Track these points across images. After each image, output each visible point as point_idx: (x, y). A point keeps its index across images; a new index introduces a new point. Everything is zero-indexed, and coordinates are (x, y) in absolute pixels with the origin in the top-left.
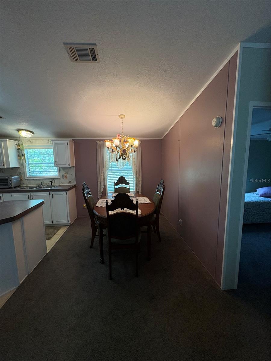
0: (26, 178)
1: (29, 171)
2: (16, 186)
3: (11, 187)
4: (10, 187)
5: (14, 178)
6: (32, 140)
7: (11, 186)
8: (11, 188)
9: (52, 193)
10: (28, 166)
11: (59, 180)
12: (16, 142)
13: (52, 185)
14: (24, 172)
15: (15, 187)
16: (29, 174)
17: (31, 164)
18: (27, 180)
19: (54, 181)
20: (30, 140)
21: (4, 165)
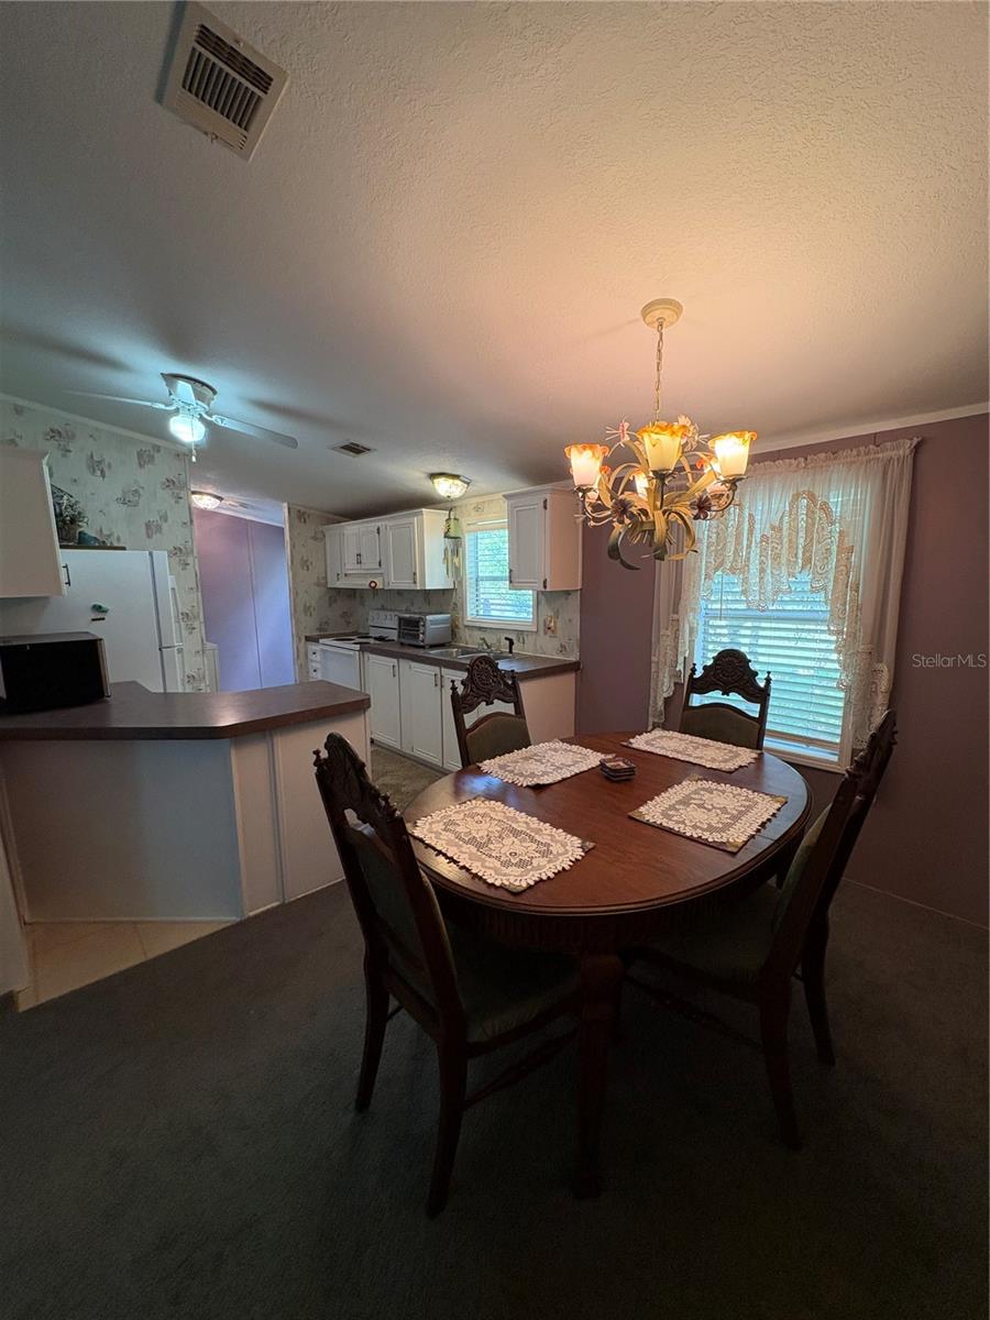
0: (466, 623)
1: (476, 600)
2: (436, 642)
3: (423, 644)
4: (419, 642)
5: (434, 622)
6: (482, 503)
7: (423, 641)
8: (423, 647)
10: (474, 586)
11: (534, 636)
12: (443, 515)
13: (511, 652)
14: (463, 605)
15: (432, 646)
16: (473, 612)
17: (484, 579)
18: (467, 630)
19: (519, 640)
20: (478, 504)
21: (415, 582)
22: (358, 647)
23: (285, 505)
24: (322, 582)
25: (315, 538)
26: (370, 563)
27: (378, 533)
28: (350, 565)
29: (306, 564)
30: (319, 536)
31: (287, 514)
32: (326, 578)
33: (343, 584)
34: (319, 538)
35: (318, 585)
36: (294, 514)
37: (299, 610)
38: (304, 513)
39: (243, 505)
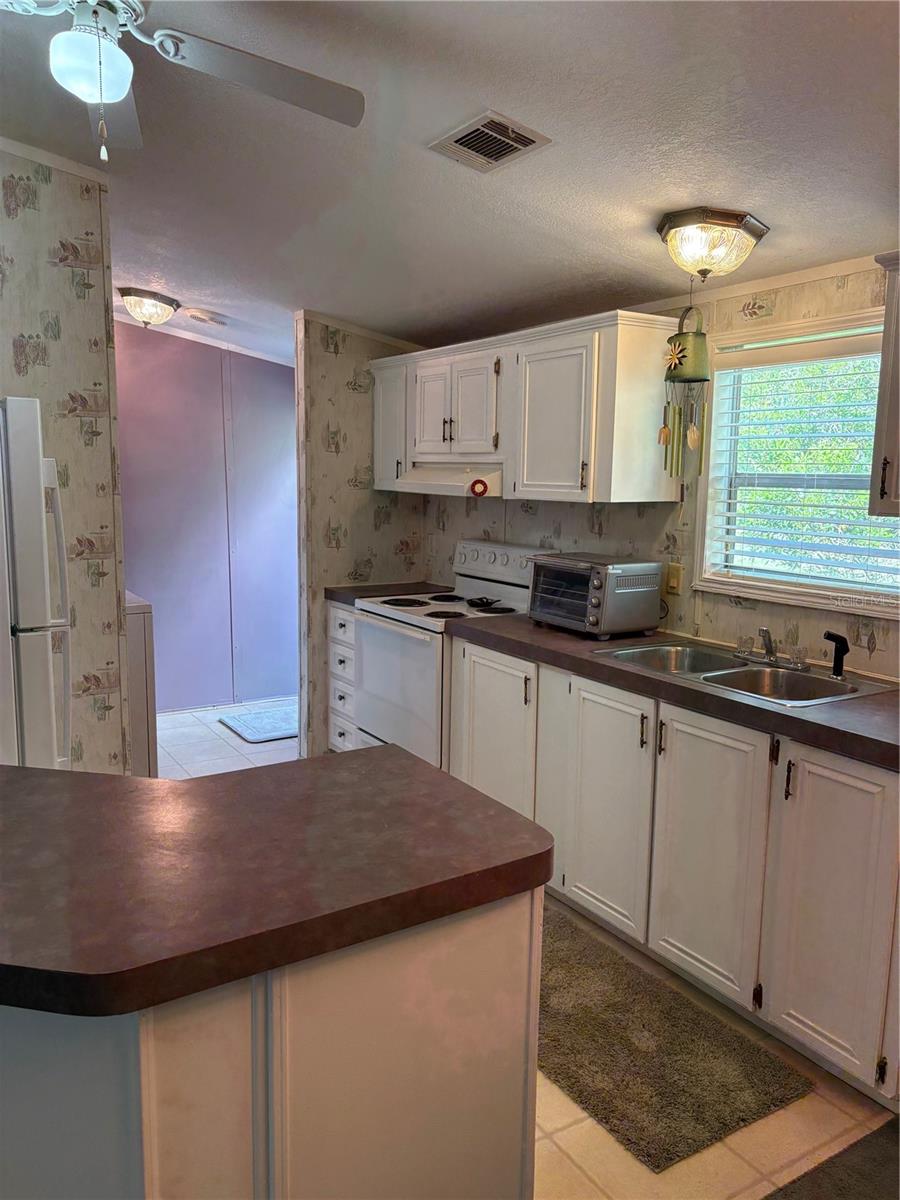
0: (698, 585)
1: (728, 532)
2: (628, 627)
3: (595, 630)
4: (589, 629)
5: (624, 577)
6: (769, 293)
7: (596, 624)
8: (595, 638)
9: (791, 750)
10: (724, 496)
12: (668, 325)
13: (838, 669)
14: (693, 543)
15: (617, 637)
16: (720, 559)
17: (750, 481)
18: (699, 601)
19: (872, 638)
20: (756, 296)
21: (583, 486)
22: (439, 624)
23: (300, 314)
24: (364, 479)
25: (354, 386)
26: (472, 440)
27: (497, 372)
28: (428, 444)
29: (334, 441)
30: (363, 381)
31: (301, 335)
32: (371, 469)
33: (410, 483)
34: (363, 385)
35: (355, 483)
36: (317, 335)
37: (316, 533)
38: (336, 332)
39: (217, 318)
